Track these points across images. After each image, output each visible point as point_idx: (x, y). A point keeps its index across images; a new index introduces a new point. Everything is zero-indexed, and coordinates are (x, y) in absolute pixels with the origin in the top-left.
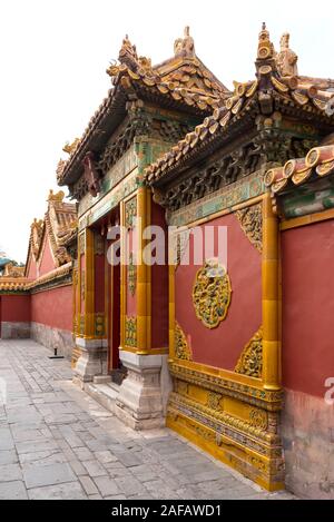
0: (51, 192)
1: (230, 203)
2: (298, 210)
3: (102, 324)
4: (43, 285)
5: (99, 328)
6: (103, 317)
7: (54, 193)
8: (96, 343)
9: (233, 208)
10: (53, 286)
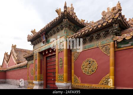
0: (13, 45)
1: (98, 45)
2: (122, 46)
3: (42, 77)
4: (12, 69)
5: (41, 78)
6: (42, 75)
7: (14, 45)
8: (40, 82)
9: (98, 46)
10: (17, 69)
